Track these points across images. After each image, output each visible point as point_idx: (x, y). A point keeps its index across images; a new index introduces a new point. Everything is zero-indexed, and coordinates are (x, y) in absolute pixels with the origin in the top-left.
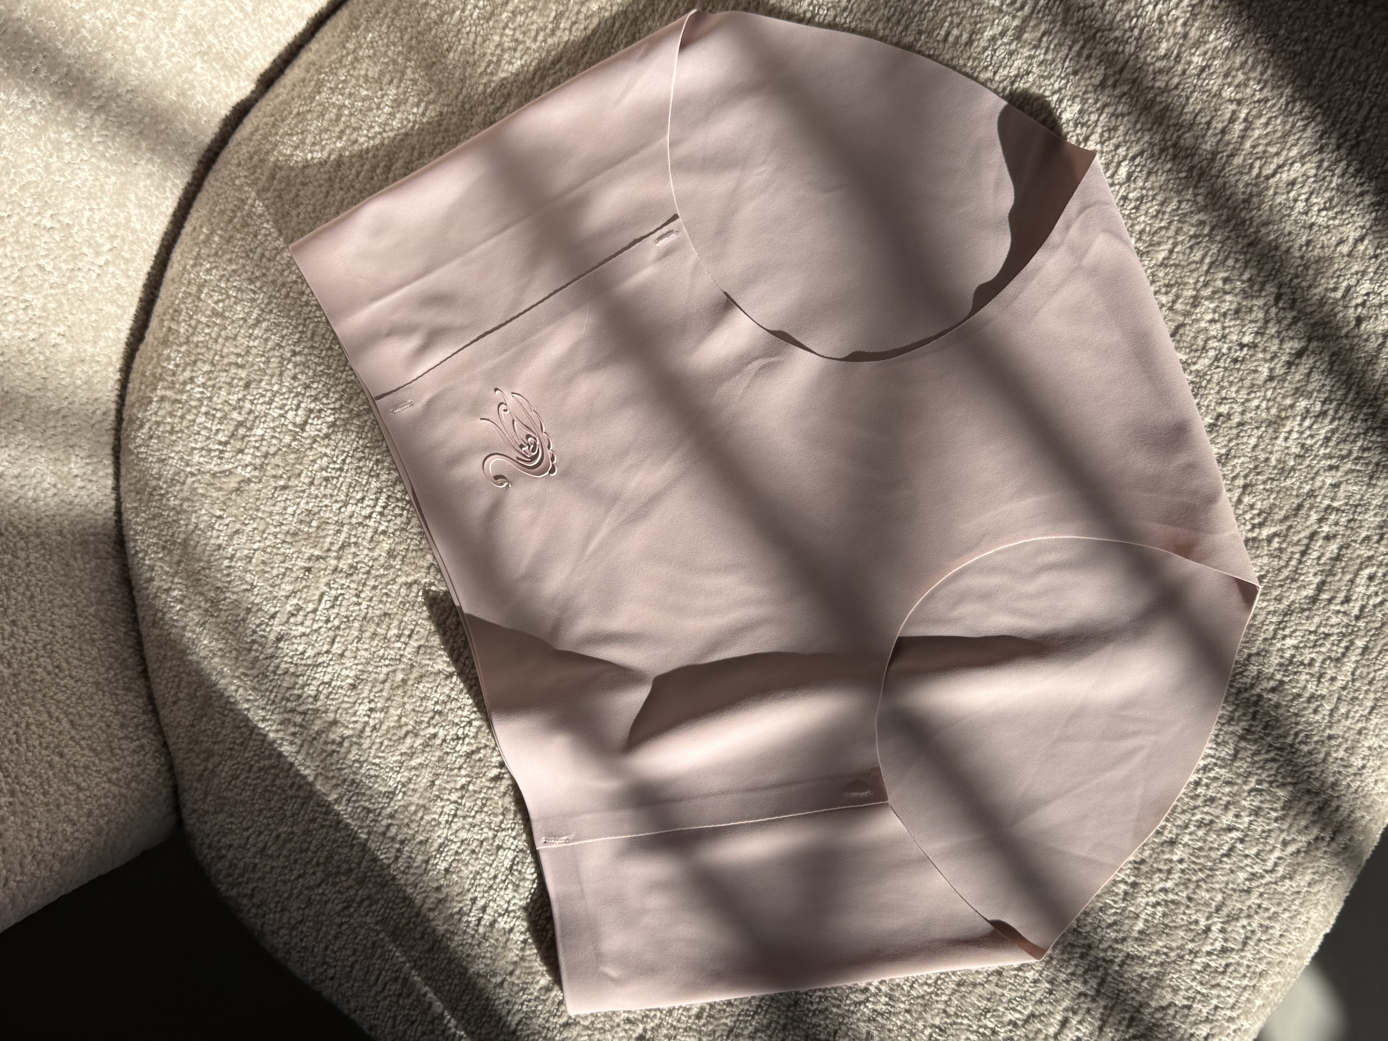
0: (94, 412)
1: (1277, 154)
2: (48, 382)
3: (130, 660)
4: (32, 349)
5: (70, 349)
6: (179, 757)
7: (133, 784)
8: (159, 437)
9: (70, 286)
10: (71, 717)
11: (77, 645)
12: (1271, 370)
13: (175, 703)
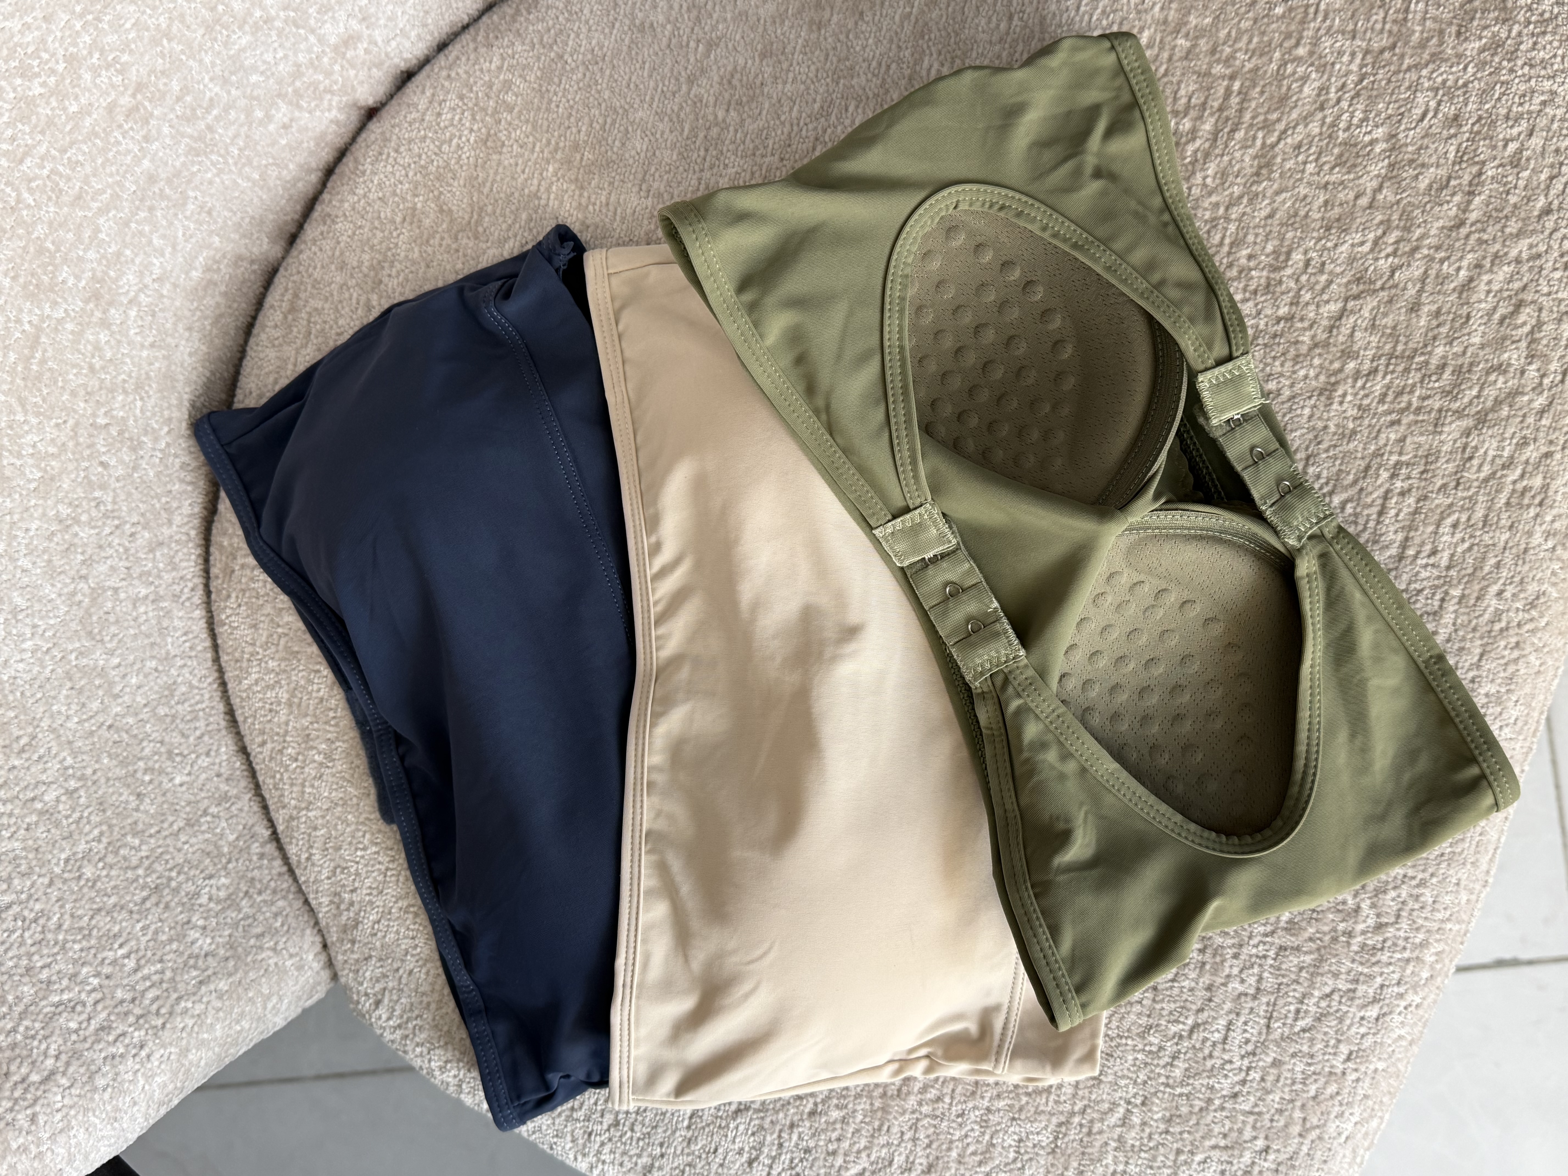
0: (182, 591)
1: (1279, 120)
3: (259, 825)
5: (147, 535)
6: (322, 911)
9: (136, 476)
12: (1313, 337)
13: (308, 859)
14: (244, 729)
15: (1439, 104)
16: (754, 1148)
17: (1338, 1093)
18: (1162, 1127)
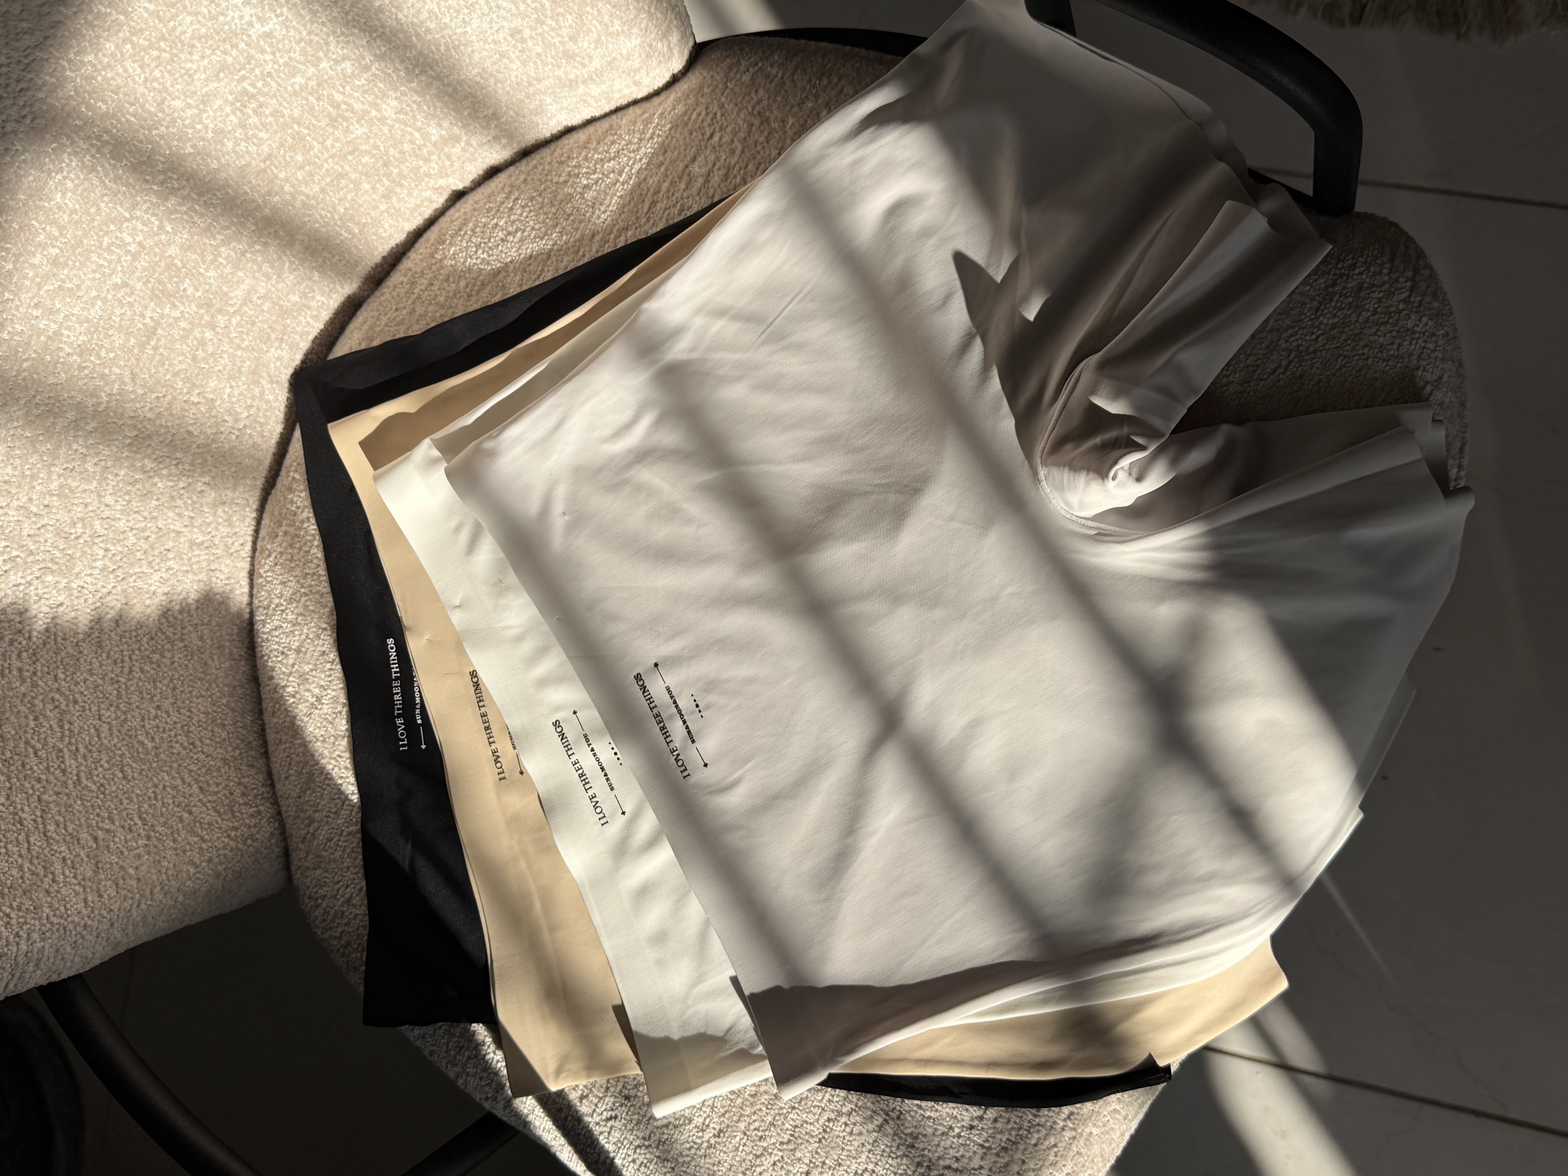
0: (233, 544)
2: (194, 521)
3: (254, 743)
4: (182, 495)
5: (213, 494)
6: (289, 822)
7: (249, 841)
8: (282, 564)
9: (213, 446)
10: (201, 784)
11: (210, 728)
13: (287, 778)
14: (259, 663)
15: (1290, 362)
16: (585, 1086)
17: (1055, 1146)
18: (909, 1140)
